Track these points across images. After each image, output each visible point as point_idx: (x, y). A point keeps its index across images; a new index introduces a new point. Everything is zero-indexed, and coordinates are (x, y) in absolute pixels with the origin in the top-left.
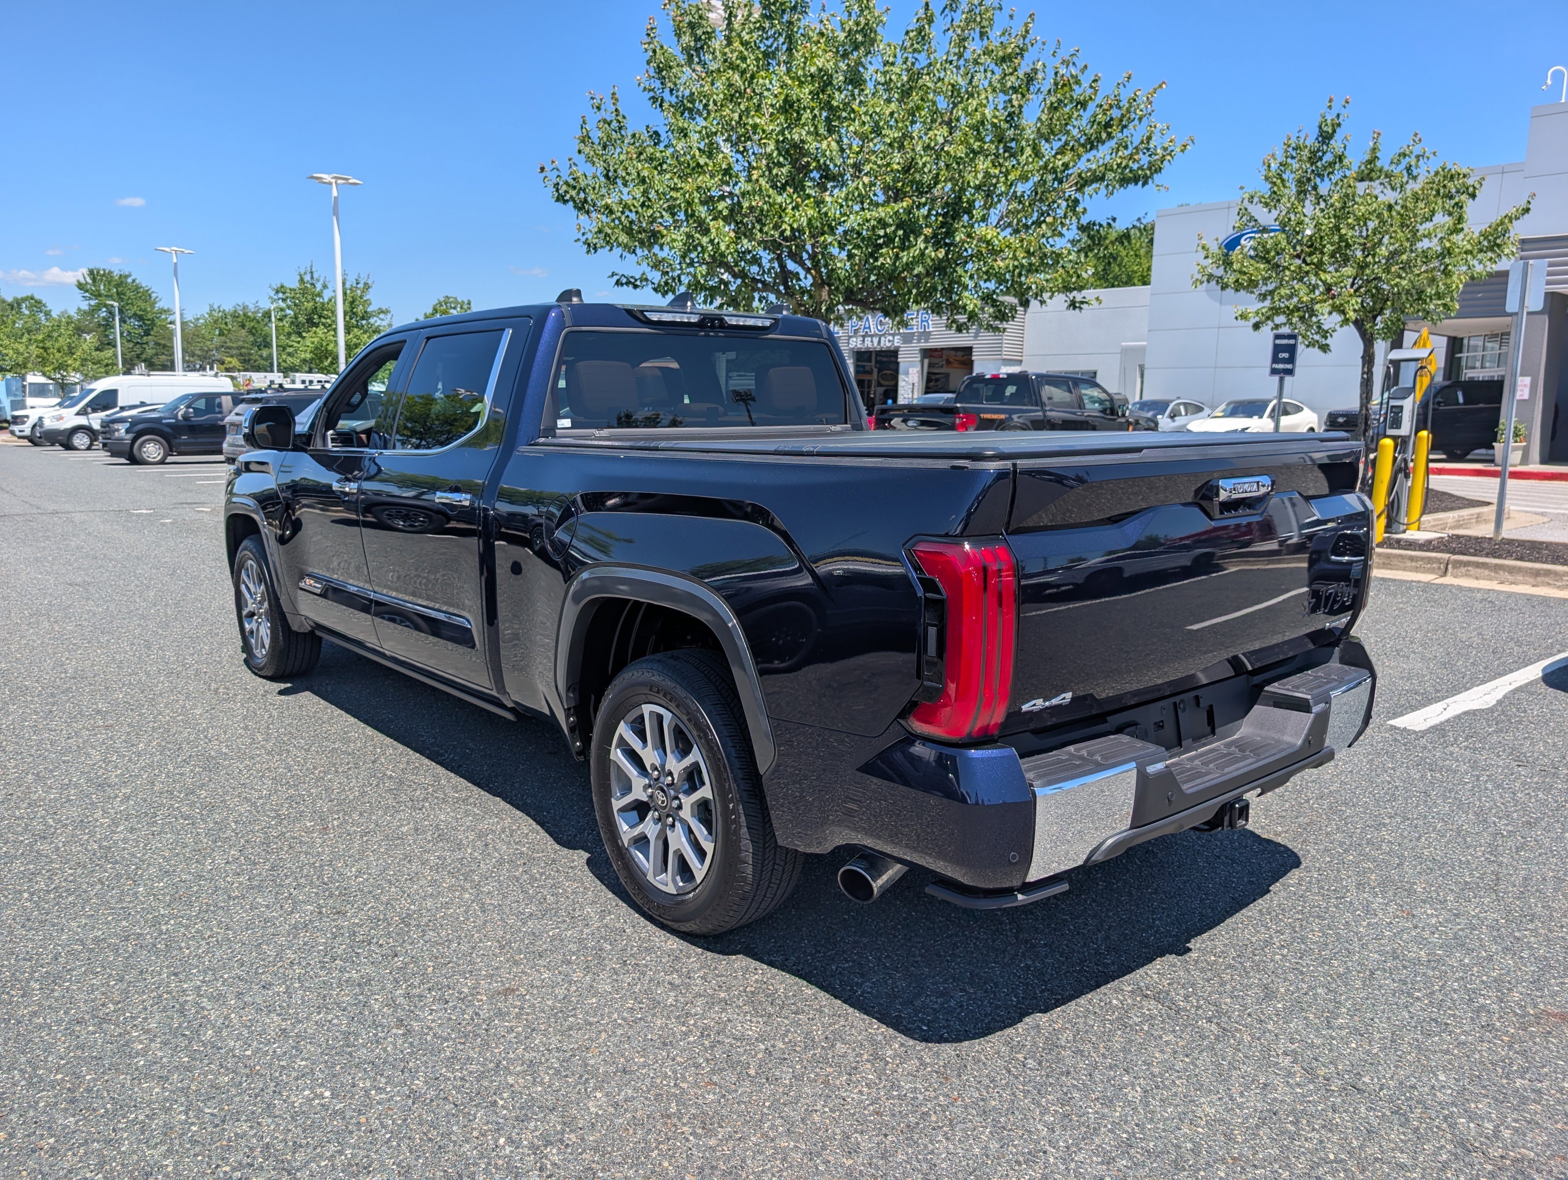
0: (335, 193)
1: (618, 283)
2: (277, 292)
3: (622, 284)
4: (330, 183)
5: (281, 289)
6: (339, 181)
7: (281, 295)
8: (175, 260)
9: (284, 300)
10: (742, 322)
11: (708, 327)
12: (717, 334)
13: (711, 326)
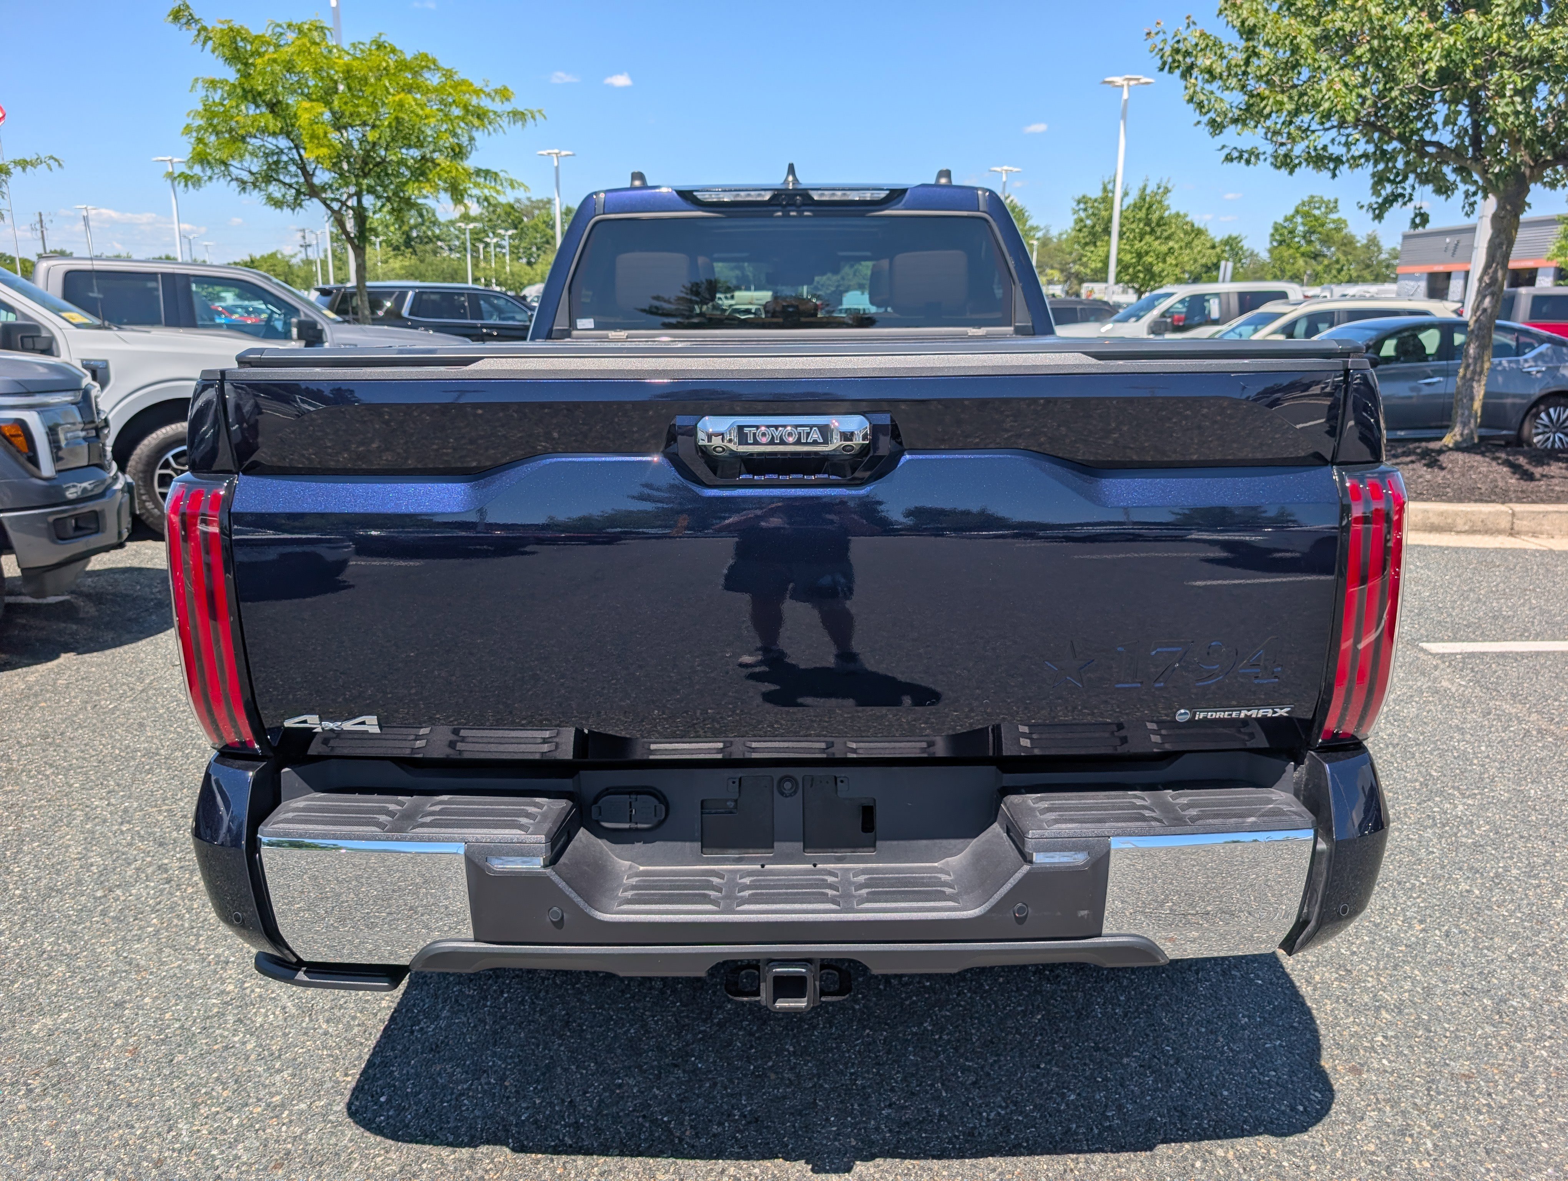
0: (1125, 96)
1: (1229, 159)
2: (1079, 202)
3: (1232, 160)
4: (1122, 86)
5: (1083, 200)
6: (1132, 83)
7: (1082, 206)
8: (1004, 179)
9: (1085, 210)
10: (838, 196)
11: (788, 205)
12: (801, 213)
13: (792, 204)
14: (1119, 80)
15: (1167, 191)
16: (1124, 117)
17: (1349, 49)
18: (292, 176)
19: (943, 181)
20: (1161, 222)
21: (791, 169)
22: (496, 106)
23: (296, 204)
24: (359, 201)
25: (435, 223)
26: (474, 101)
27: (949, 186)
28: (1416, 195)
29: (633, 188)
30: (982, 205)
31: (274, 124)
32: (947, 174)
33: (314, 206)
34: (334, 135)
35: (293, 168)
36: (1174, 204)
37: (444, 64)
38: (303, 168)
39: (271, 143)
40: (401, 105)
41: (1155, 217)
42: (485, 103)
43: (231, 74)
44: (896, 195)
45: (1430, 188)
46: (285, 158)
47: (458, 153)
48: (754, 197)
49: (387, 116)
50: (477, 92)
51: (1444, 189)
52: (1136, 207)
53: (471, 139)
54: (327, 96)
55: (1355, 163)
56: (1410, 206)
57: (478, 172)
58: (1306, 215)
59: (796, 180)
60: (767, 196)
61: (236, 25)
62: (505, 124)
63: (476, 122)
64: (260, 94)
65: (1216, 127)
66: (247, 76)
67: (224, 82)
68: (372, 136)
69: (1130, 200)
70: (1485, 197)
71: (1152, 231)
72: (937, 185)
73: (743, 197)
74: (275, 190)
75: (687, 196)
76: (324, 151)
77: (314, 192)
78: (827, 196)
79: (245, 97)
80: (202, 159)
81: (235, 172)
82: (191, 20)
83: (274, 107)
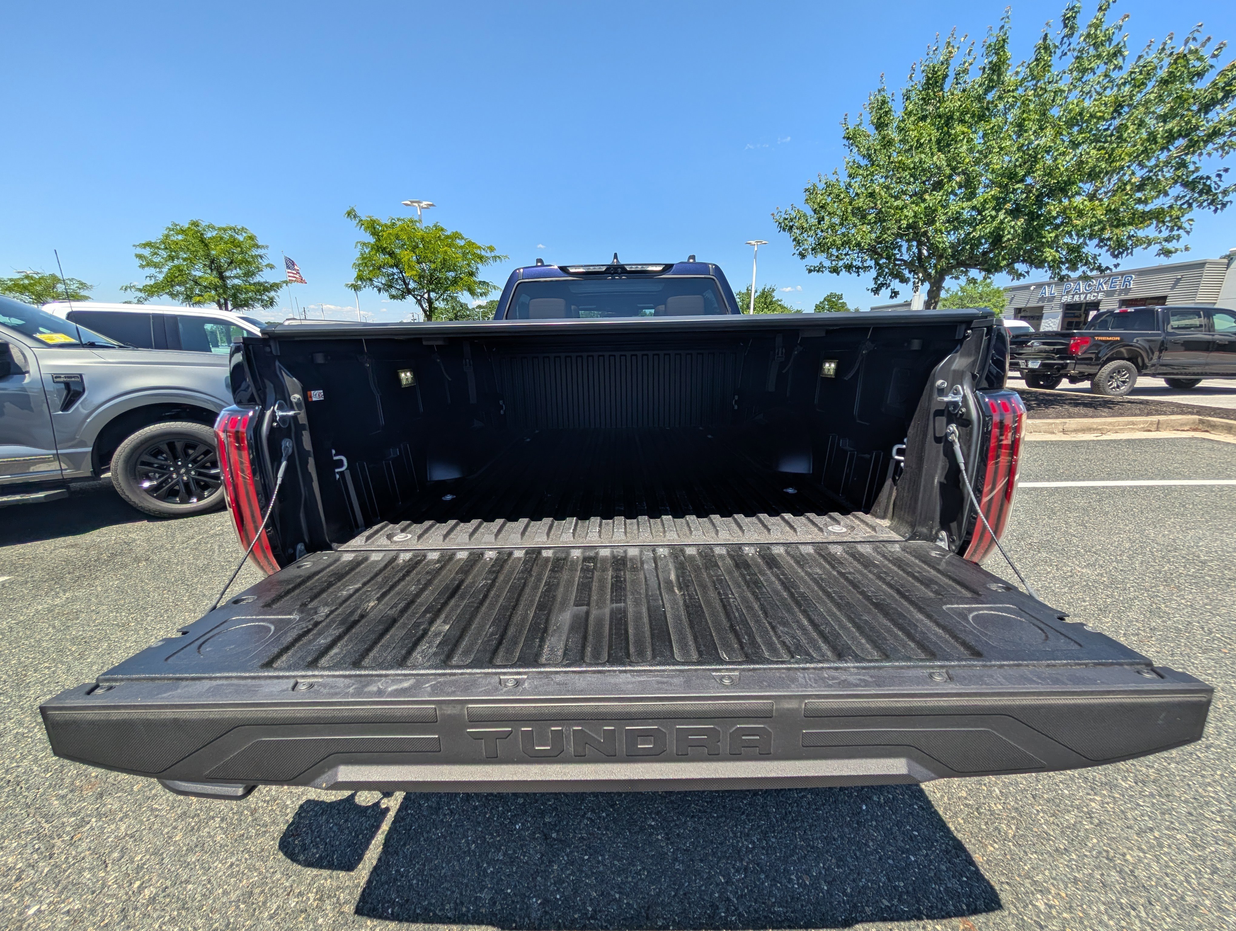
10: (639, 268)
11: (614, 273)
12: (620, 277)
13: (616, 273)
14: (753, 242)
15: (774, 290)
16: (755, 258)
17: (864, 217)
18: (400, 285)
19: (691, 261)
20: (771, 303)
21: (616, 256)
22: (489, 254)
23: (403, 297)
24: (429, 295)
25: (468, 309)
26: (479, 252)
27: (695, 263)
28: (892, 284)
29: (537, 266)
30: (711, 272)
31: (392, 261)
32: (693, 257)
33: (410, 298)
34: (417, 266)
35: (400, 281)
36: (776, 296)
37: (465, 236)
38: (404, 281)
39: (390, 270)
40: (446, 252)
41: (768, 301)
42: (483, 253)
43: (372, 240)
44: (668, 267)
45: (897, 280)
46: (396, 277)
47: (471, 274)
48: (597, 269)
49: (440, 257)
50: (479, 248)
51: (904, 280)
52: (760, 297)
53: (477, 268)
54: (414, 248)
55: (866, 269)
56: (889, 289)
57: (480, 282)
58: (829, 301)
59: (618, 261)
60: (604, 269)
61: (374, 218)
62: (491, 262)
63: (479, 260)
64: (385, 248)
65: (803, 256)
66: (379, 240)
67: (369, 243)
68: (433, 266)
69: (758, 294)
70: (922, 284)
71: (767, 307)
72: (688, 263)
73: (592, 269)
74: (394, 292)
75: (564, 269)
76: (414, 273)
77: (409, 292)
78: (634, 268)
79: (378, 251)
80: (360, 278)
81: (376, 284)
82: (355, 216)
83: (391, 254)
